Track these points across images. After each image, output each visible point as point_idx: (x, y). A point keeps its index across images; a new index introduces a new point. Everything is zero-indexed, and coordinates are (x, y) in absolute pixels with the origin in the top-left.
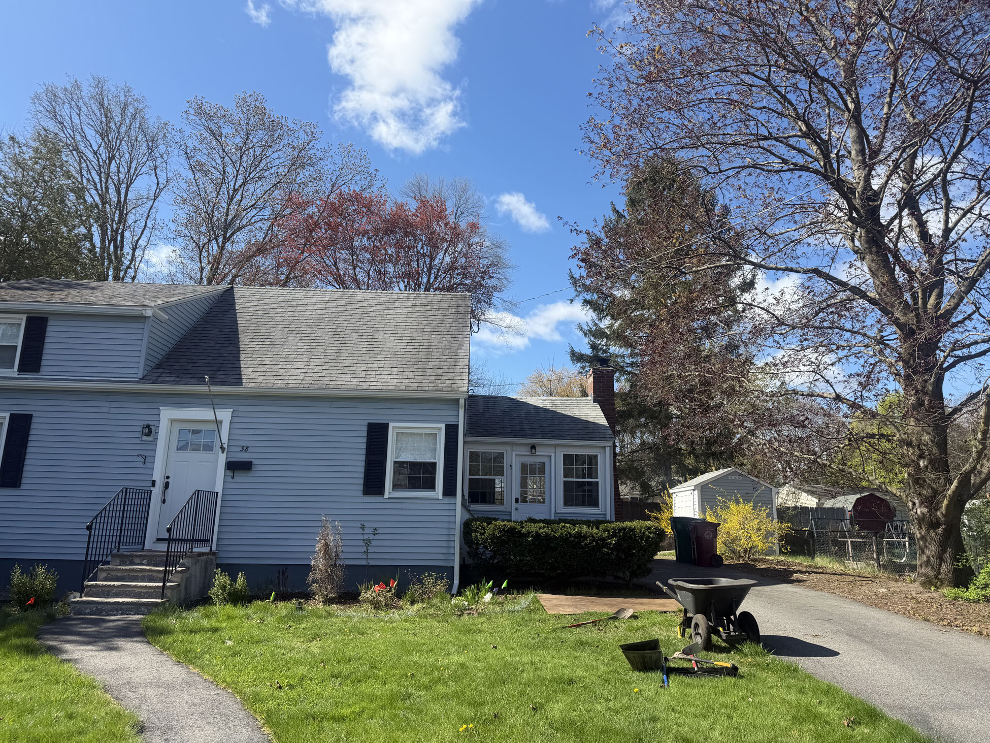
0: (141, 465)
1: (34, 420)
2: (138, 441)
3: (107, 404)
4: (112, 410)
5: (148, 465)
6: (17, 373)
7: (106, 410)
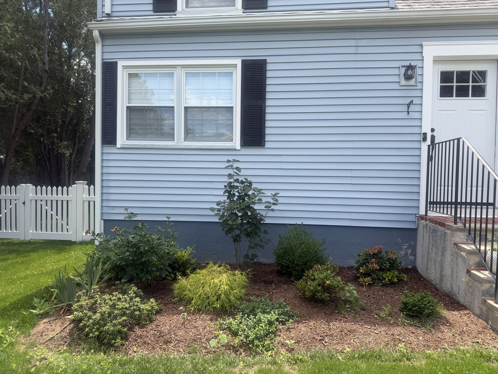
0: (404, 115)
1: (269, 67)
2: (396, 86)
3: (353, 43)
4: (361, 50)
5: (412, 115)
6: (242, 10)
7: (353, 50)
